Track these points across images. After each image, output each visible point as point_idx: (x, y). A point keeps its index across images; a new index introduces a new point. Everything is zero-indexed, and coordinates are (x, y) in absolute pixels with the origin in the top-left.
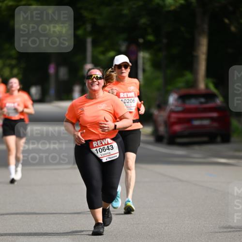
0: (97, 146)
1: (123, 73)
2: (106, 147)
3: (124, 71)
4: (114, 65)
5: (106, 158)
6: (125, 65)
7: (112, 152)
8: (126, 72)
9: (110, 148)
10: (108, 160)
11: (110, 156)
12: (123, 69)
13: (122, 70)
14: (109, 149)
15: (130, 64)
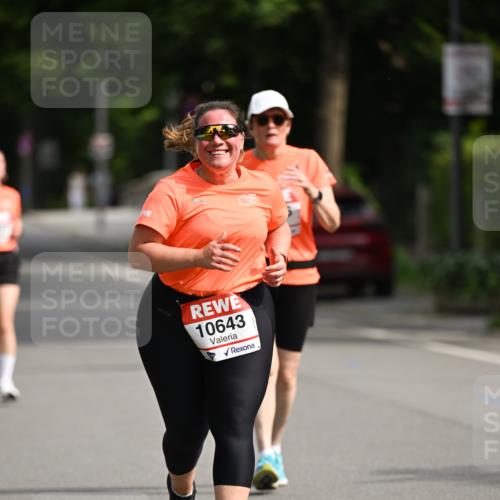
0: (201, 316)
1: (270, 135)
2: (225, 319)
3: (273, 131)
4: (249, 115)
5: (225, 349)
6: (277, 116)
7: (241, 333)
10: (231, 355)
11: (236, 346)
12: (272, 125)
13: (269, 128)
14: (233, 326)
15: (290, 114)
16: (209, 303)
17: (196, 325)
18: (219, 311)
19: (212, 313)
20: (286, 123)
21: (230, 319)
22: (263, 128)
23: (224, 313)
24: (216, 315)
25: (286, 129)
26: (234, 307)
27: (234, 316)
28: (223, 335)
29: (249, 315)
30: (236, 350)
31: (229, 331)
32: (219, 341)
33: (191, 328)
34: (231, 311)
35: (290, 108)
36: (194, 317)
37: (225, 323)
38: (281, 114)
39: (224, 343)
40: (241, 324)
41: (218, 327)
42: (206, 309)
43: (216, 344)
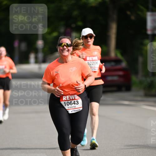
1: (88, 42)
5: (71, 110)
8: (91, 41)
9: (76, 103)
11: (75, 110)
12: (89, 39)
13: (88, 40)
15: (94, 35)
16: (69, 96)
17: (64, 102)
18: (71, 99)
19: (69, 99)
20: (93, 38)
21: (74, 101)
22: (86, 40)
23: (73, 100)
24: (70, 100)
25: (93, 39)
26: (76, 98)
27: (75, 101)
28: (72, 106)
29: (80, 101)
30: (75, 111)
31: (73, 105)
32: (70, 107)
33: (62, 103)
34: (75, 99)
35: (94, 33)
36: (64, 100)
37: (73, 103)
38: (91, 35)
39: (71, 108)
40: (77, 103)
41: (70, 103)
42: (67, 98)
43: (69, 108)
